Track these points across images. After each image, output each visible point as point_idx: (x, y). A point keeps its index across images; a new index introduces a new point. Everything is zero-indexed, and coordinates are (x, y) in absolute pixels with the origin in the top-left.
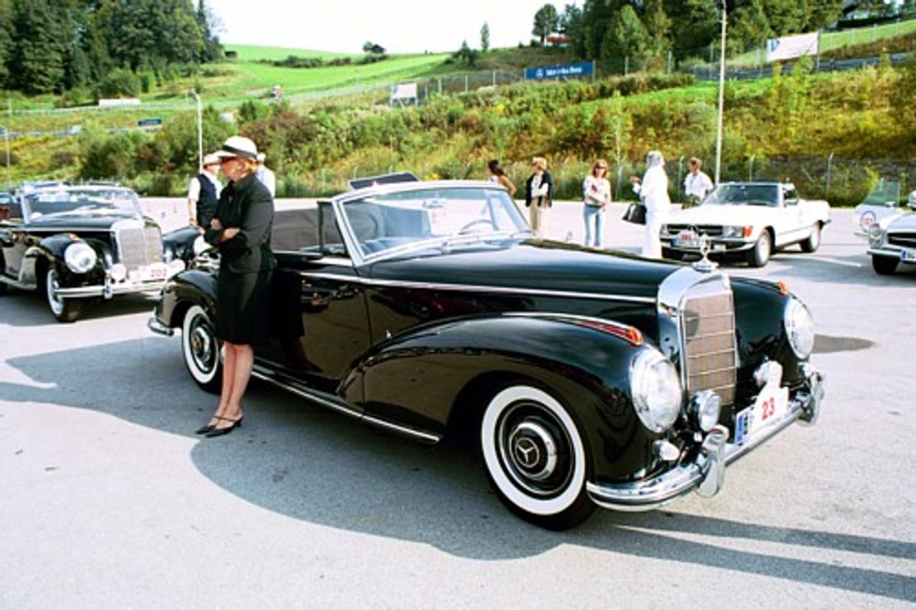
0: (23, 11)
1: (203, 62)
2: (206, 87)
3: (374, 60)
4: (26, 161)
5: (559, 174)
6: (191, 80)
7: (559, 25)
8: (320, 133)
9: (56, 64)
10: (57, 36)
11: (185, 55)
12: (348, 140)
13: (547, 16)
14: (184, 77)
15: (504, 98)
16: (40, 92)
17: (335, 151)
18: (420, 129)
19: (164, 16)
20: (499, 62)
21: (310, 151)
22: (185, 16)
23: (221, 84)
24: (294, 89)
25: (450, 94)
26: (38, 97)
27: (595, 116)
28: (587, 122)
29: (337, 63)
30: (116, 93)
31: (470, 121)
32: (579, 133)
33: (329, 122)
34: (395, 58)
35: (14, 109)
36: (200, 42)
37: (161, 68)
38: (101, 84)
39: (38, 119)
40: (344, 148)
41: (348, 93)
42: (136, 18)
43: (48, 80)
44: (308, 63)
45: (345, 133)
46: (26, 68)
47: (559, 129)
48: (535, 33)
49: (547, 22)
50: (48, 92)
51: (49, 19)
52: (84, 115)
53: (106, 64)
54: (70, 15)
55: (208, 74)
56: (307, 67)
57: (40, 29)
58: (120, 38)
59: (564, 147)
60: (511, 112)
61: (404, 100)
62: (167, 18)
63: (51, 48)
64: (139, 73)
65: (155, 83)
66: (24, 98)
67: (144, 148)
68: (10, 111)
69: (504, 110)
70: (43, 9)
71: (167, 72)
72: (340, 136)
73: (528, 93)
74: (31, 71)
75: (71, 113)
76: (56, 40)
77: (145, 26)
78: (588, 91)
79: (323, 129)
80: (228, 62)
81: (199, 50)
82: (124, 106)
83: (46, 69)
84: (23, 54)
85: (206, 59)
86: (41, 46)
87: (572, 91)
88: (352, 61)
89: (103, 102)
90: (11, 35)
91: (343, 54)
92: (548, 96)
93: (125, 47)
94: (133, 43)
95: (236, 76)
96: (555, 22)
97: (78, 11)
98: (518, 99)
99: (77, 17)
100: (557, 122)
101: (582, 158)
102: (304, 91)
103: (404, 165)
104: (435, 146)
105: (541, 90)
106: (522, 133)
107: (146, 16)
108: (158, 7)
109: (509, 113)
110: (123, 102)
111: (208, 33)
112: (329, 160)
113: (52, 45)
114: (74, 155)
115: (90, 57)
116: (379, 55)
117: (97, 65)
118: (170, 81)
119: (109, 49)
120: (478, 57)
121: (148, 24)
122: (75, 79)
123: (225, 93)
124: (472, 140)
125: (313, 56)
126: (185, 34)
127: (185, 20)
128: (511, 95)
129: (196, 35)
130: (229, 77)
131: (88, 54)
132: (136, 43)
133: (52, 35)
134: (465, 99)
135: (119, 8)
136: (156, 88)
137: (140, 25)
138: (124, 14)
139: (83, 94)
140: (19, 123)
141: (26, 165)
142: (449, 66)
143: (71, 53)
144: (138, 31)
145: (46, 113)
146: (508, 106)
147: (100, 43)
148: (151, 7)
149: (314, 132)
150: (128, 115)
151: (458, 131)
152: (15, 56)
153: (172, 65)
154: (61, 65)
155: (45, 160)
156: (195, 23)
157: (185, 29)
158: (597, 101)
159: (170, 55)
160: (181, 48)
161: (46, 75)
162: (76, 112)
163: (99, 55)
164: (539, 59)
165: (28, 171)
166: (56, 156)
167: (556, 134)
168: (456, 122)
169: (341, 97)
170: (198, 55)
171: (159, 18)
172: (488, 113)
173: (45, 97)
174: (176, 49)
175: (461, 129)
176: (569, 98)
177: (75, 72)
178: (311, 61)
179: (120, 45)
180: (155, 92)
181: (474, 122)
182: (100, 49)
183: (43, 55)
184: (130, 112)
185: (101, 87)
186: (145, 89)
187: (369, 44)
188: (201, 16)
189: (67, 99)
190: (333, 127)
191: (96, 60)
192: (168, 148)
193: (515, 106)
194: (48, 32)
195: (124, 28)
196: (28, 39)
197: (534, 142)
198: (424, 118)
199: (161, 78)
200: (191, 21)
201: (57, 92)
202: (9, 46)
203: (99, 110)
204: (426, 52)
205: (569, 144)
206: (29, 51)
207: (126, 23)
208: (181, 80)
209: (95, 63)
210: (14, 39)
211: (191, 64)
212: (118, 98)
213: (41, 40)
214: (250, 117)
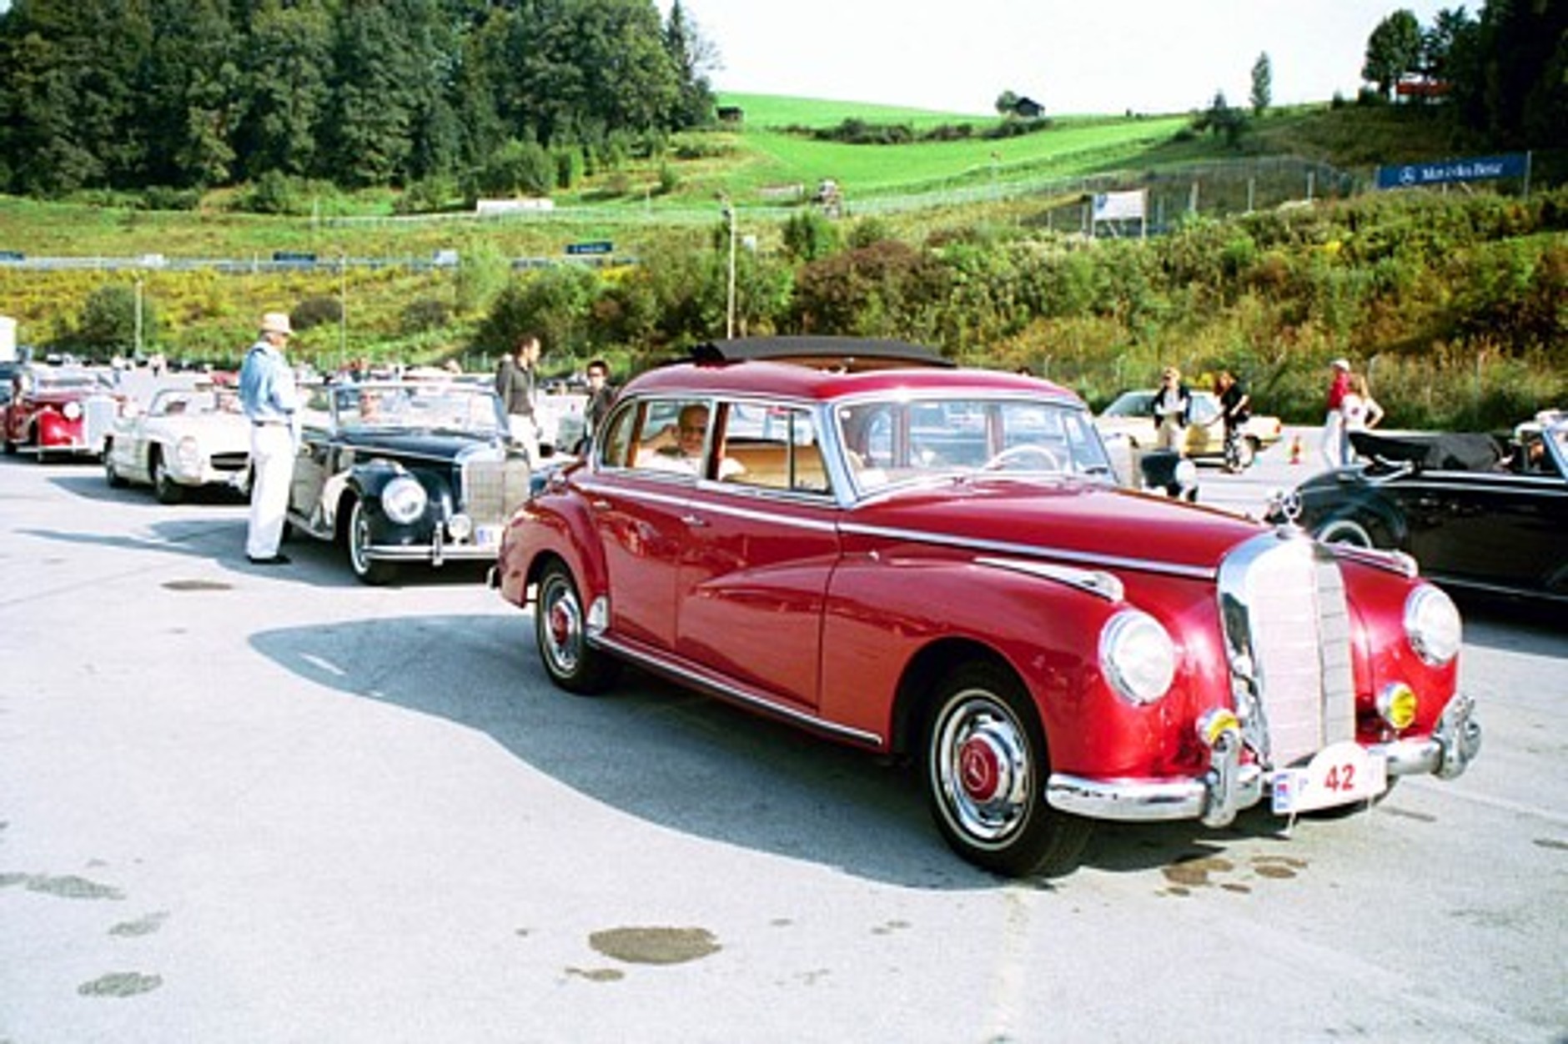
0: (348, 31)
1: (676, 129)
2: (683, 179)
3: (1019, 131)
4: (356, 314)
5: (1464, 382)
6: (653, 165)
7: (1422, 55)
8: (957, 284)
9: (398, 129)
10: (403, 78)
11: (641, 113)
12: (1016, 302)
13: (1396, 37)
14: (636, 157)
15: (1337, 226)
16: (366, 183)
17: (990, 320)
18: (1162, 283)
19: (603, 38)
20: (1295, 138)
21: (939, 319)
22: (645, 39)
23: (711, 174)
24: (857, 186)
25: (1221, 215)
26: (363, 192)
27: (1538, 269)
28: (1523, 279)
29: (943, 134)
30: (510, 187)
31: (1269, 271)
32: (1502, 301)
33: (974, 262)
34: (1063, 125)
35: (321, 214)
36: (672, 90)
37: (593, 140)
38: (482, 169)
39: (364, 235)
40: (1008, 317)
41: (971, 198)
42: (552, 43)
43: (382, 159)
44: (884, 134)
45: (1010, 286)
46: (345, 137)
47: (1456, 292)
48: (1369, 74)
49: (1396, 51)
50: (380, 183)
51: (393, 45)
52: (451, 229)
53: (489, 131)
54: (428, 37)
55: (686, 154)
56: (882, 142)
57: (376, 64)
58: (519, 80)
59: (1469, 330)
60: (1354, 256)
61: (1116, 222)
62: (610, 42)
63: (393, 100)
64: (553, 149)
65: (582, 169)
66: (339, 195)
67: (603, 300)
68: (314, 219)
69: (1340, 252)
70: (384, 27)
71: (607, 149)
72: (1000, 292)
73: (1386, 218)
74: (356, 142)
75: (425, 226)
76: (401, 84)
77: (566, 59)
78: (1518, 216)
79: (963, 277)
80: (724, 130)
81: (670, 105)
82: (525, 214)
83: (380, 140)
84: (342, 111)
85: (682, 123)
86: (375, 97)
87: (1483, 214)
88: (975, 131)
89: (485, 205)
90: (324, 76)
91: (956, 117)
92: (1430, 224)
93: (528, 99)
94: (543, 91)
95: (739, 159)
96: (1414, 51)
97: (442, 27)
98: (1369, 230)
99: (441, 41)
100: (1451, 277)
101: (1509, 352)
102: (878, 191)
103: (1138, 353)
104: (1198, 318)
105: (1414, 212)
106: (1379, 296)
107: (570, 39)
108: (593, 21)
109: (1350, 256)
110: (522, 205)
111: (686, 71)
112: (981, 337)
113: (395, 94)
114: (448, 307)
115: (461, 117)
116: (1031, 119)
117: (473, 131)
118: (611, 165)
119: (498, 103)
120: (1249, 129)
121: (573, 53)
122: (431, 159)
123: (720, 191)
124: (1277, 309)
125: (895, 119)
126: (642, 73)
127: (645, 47)
128: (1353, 221)
129: (663, 76)
130: (725, 161)
131: (458, 111)
132: (549, 91)
133: (397, 75)
134: (1254, 228)
135: (521, 21)
136: (585, 180)
137: (559, 55)
138: (530, 35)
139: (446, 187)
140: (330, 241)
141: (355, 321)
142: (1186, 147)
143: (426, 109)
144: (553, 67)
145: (379, 223)
146: (1347, 244)
147: (481, 90)
148: (581, 21)
149: (944, 282)
150: (534, 231)
151: (1247, 292)
152: (328, 114)
153: (615, 134)
154: (405, 132)
155: (390, 312)
156: (662, 52)
157: (643, 63)
158: (1539, 237)
159: (613, 115)
160: (633, 101)
161: (380, 151)
162: (434, 223)
163: (478, 113)
164: (1379, 132)
165: (362, 333)
166: (414, 308)
167: (1451, 302)
168: (1240, 273)
169: (960, 207)
170: (667, 114)
171: (593, 42)
172: (1305, 256)
173: (375, 191)
174: (624, 103)
175: (1251, 288)
176: (1476, 229)
177: (432, 146)
178: (890, 129)
179: (521, 95)
180: (581, 185)
181: (1280, 273)
182: (482, 104)
183: (377, 114)
184: (539, 225)
185: (479, 175)
186: (564, 181)
187: (1010, 94)
188: (675, 38)
189: (416, 197)
190: (985, 275)
191: (471, 122)
192: (654, 302)
193: (1362, 244)
194: (389, 70)
195: (528, 61)
196: (353, 83)
197: (1403, 316)
198: (1171, 262)
199: (595, 160)
200: (656, 48)
201: (397, 183)
202: (320, 95)
203: (478, 220)
204: (1128, 113)
205: (1481, 323)
206: (353, 105)
207: (533, 52)
208: (632, 164)
209: (469, 128)
210: (331, 83)
211: (652, 133)
212: (513, 197)
213: (377, 85)
214: (804, 247)
